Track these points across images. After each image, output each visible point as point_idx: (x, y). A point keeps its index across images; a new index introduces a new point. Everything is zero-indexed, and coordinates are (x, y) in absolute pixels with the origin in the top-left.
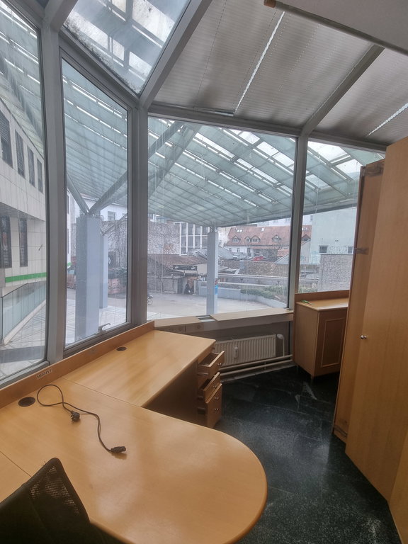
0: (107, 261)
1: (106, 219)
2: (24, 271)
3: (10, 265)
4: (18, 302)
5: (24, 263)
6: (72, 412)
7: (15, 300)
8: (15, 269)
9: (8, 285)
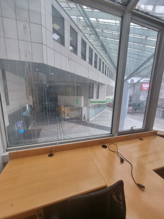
0: (128, 99)
1: (130, 83)
2: (98, 100)
3: (93, 98)
4: (94, 109)
5: (98, 98)
6: (121, 158)
7: (93, 109)
8: (94, 99)
9: (91, 104)
